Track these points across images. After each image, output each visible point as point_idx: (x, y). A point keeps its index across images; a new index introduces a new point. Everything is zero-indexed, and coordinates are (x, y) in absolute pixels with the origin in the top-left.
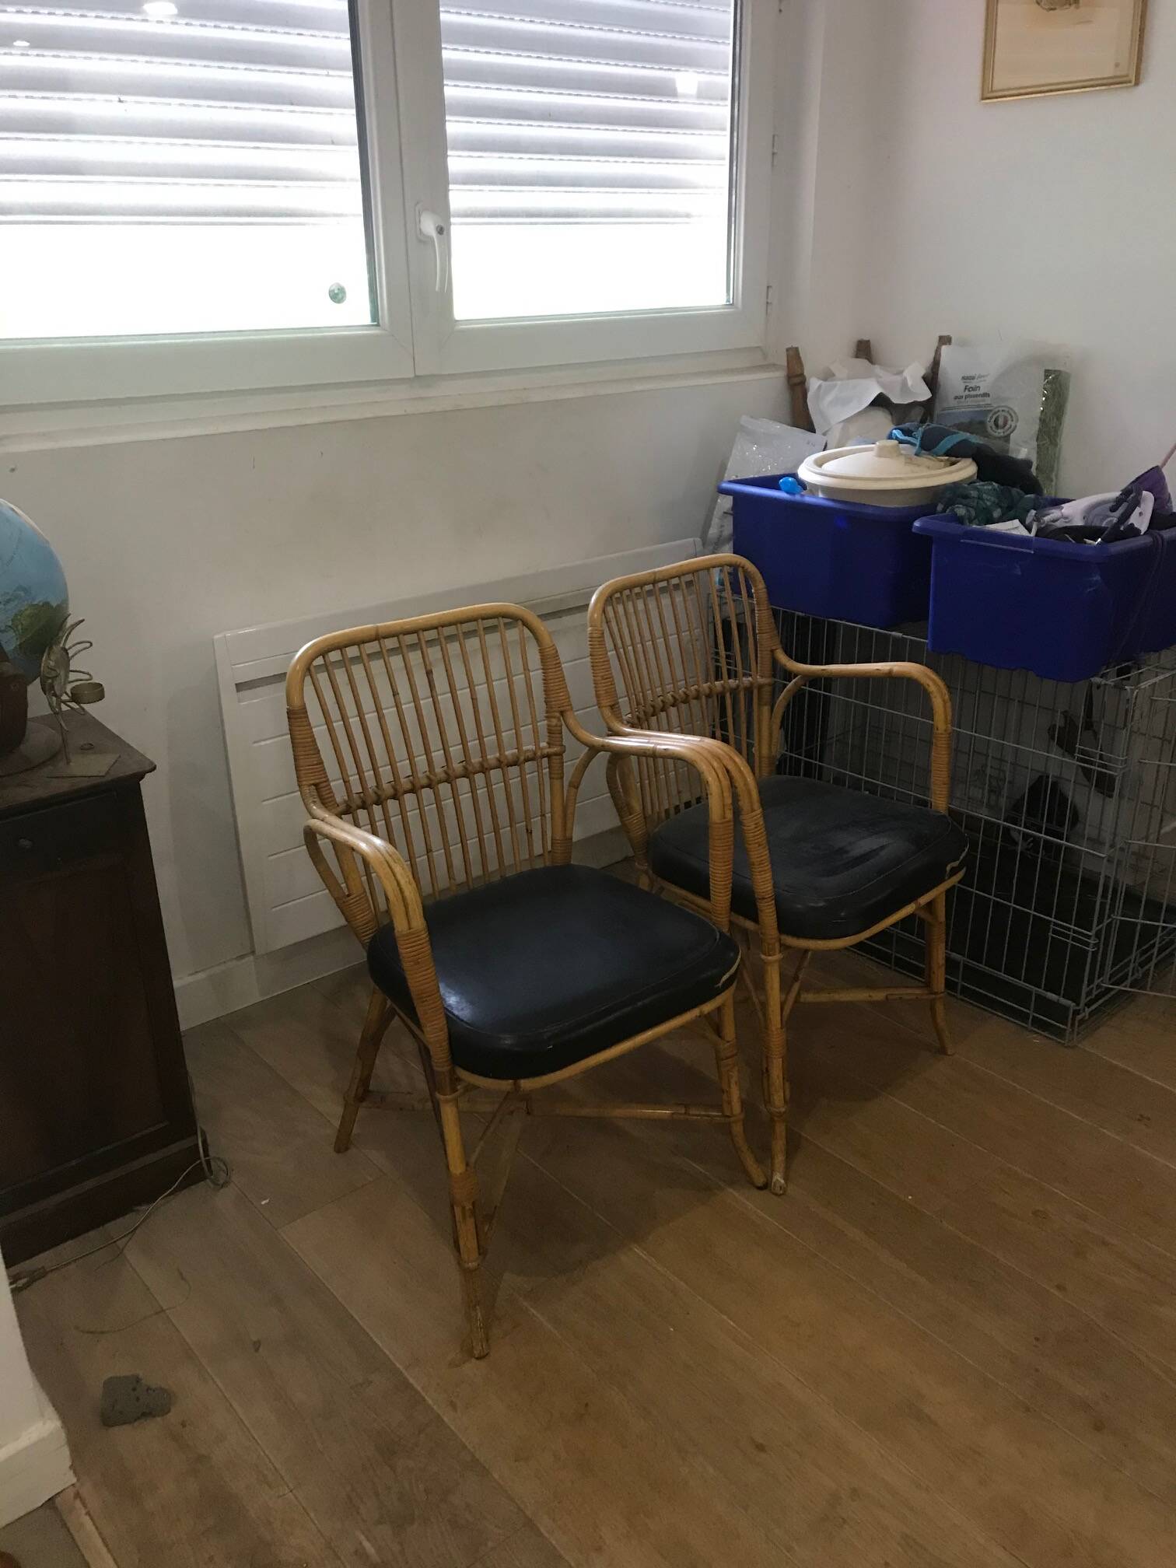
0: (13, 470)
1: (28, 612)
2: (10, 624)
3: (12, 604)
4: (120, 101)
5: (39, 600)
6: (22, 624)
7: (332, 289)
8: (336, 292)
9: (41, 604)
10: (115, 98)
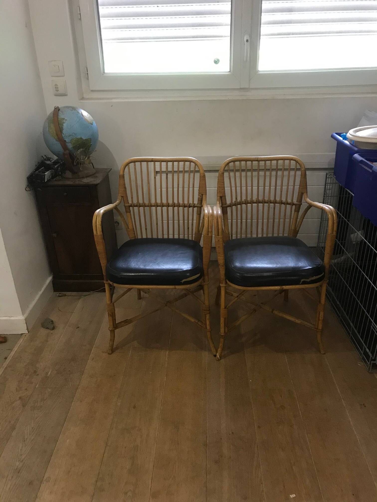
0: (112, 106)
1: (75, 139)
2: (70, 141)
3: (71, 137)
4: (158, 7)
5: (79, 137)
6: (73, 142)
7: (215, 60)
8: (216, 61)
9: (79, 138)
10: (156, 6)
